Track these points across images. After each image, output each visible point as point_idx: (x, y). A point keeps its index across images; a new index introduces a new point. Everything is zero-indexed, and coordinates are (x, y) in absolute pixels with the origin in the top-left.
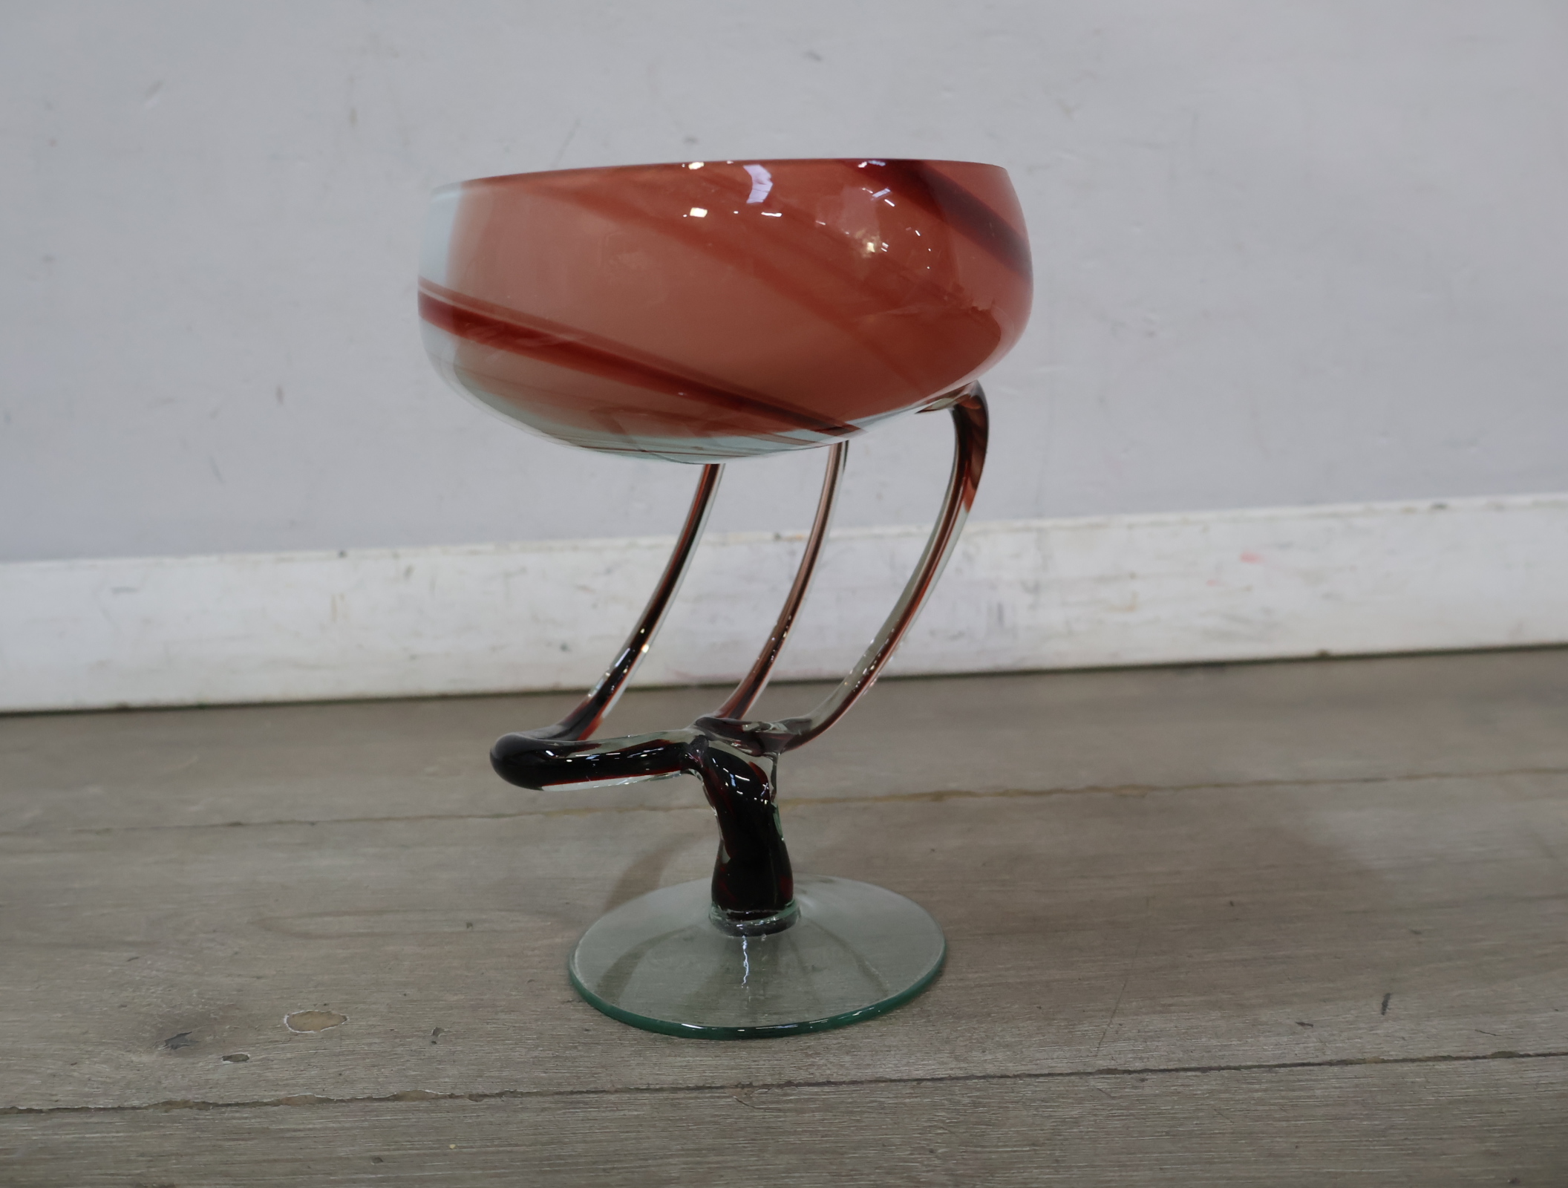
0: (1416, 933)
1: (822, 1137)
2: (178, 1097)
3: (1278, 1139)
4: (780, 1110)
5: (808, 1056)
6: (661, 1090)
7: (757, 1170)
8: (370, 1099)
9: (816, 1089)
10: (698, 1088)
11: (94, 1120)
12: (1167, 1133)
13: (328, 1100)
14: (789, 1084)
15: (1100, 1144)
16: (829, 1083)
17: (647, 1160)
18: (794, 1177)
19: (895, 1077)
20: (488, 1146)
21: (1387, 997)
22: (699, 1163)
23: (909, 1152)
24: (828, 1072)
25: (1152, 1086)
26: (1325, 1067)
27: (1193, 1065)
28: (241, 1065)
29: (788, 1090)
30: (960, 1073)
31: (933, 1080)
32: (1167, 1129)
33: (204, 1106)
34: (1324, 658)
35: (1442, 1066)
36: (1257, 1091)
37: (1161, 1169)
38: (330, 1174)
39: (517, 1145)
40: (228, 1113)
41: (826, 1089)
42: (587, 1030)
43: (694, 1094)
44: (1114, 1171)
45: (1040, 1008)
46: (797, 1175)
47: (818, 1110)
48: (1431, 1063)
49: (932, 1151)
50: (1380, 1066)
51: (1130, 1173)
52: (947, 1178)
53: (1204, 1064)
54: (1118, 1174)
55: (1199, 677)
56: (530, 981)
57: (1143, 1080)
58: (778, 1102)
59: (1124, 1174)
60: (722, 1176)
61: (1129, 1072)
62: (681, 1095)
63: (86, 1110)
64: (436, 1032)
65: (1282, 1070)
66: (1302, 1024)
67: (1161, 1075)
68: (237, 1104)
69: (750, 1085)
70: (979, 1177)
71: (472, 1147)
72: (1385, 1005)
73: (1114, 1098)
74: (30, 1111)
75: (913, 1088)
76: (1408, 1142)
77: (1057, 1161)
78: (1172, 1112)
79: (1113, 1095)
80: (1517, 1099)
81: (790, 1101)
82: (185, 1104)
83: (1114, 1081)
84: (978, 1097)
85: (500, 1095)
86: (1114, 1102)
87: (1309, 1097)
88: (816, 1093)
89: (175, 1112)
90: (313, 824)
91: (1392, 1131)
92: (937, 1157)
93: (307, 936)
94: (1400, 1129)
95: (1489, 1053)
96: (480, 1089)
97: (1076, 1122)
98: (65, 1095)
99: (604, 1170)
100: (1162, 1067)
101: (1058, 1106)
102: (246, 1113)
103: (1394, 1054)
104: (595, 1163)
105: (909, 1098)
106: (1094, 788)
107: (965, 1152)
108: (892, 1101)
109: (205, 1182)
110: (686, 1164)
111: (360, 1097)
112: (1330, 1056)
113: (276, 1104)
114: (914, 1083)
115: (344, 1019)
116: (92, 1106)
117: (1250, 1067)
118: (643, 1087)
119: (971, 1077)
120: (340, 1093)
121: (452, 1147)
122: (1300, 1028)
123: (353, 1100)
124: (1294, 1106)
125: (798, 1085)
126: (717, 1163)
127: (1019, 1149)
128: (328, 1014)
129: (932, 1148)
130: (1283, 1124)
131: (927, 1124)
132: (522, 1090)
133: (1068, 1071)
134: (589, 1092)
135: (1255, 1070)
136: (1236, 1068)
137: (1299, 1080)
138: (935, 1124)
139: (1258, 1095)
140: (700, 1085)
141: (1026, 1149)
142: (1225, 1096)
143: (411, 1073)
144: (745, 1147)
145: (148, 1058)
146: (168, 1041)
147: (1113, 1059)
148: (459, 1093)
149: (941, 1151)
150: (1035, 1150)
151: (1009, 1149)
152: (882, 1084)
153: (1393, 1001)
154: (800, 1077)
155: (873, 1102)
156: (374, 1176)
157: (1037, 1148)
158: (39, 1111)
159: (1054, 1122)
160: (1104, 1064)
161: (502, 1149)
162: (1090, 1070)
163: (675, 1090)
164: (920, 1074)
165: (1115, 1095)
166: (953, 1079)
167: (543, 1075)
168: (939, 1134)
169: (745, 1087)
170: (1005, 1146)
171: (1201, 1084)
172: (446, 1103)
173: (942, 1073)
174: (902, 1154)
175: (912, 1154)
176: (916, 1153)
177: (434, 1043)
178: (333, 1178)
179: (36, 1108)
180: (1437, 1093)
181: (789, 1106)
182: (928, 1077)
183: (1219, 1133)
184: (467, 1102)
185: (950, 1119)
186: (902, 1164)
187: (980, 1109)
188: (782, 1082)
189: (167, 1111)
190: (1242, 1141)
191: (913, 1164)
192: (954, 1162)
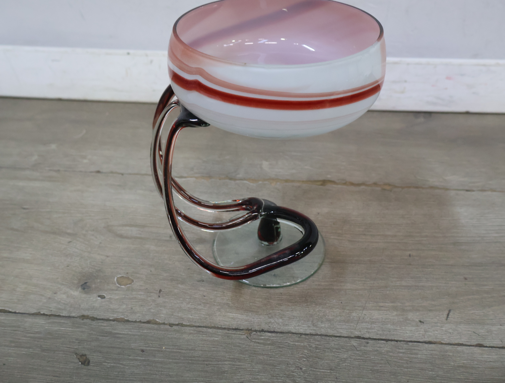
0: (466, 279)
1: (270, 358)
2: (86, 313)
3: (403, 377)
4: (259, 343)
5: (269, 318)
6: (225, 329)
7: (250, 370)
8: (140, 322)
9: (270, 334)
10: (236, 329)
11: (62, 321)
13: (128, 321)
14: (262, 331)
15: (350, 372)
16: (274, 332)
17: (219, 361)
19: (294, 331)
20: (174, 349)
21: (450, 311)
22: (233, 365)
23: (294, 368)
24: (275, 326)
25: (370, 346)
26: (424, 344)
27: (384, 338)
28: (103, 300)
29: (262, 333)
30: (313, 332)
31: (305, 334)
32: (371, 368)
33: (93, 319)
34: (467, 113)
35: (460, 348)
36: (401, 353)
38: (130, 356)
39: (182, 350)
40: (100, 323)
41: (273, 335)
42: (205, 296)
43: (234, 332)
45: (342, 303)
46: (261, 374)
47: (269, 344)
48: (456, 346)
50: (440, 346)
52: (304, 382)
53: (388, 338)
56: (189, 269)
57: (368, 343)
58: (258, 339)
60: (240, 372)
61: (364, 338)
62: (230, 332)
63: (59, 316)
64: (160, 291)
65: (410, 344)
66: (420, 321)
67: (373, 341)
68: (102, 319)
69: (251, 330)
71: (169, 349)
72: (448, 315)
74: (44, 314)
75: (299, 337)
78: (374, 359)
80: (479, 368)
81: (262, 339)
82: (88, 317)
83: (359, 342)
84: (318, 345)
85: (177, 325)
86: (358, 352)
87: (416, 358)
88: (270, 337)
89: (85, 321)
90: (122, 174)
91: (437, 378)
92: (302, 371)
93: (121, 236)
94: (440, 377)
95: (475, 343)
96: (172, 321)
97: (344, 360)
98: (53, 308)
99: (207, 364)
100: (374, 337)
101: (341, 352)
102: (105, 324)
103: (446, 341)
104: (204, 361)
105: (297, 342)
106: (375, 184)
107: (311, 370)
108: (292, 343)
109: (94, 354)
110: (230, 365)
111: (138, 320)
112: (427, 339)
113: (114, 320)
114: (299, 335)
115: (133, 281)
116: (61, 315)
117: (401, 341)
118: (220, 326)
119: (317, 335)
120: (132, 318)
121: (164, 348)
122: (420, 323)
123: (135, 322)
124: (410, 362)
125: (265, 332)
126: (239, 365)
127: (327, 371)
128: (128, 278)
129: (301, 367)
130: (406, 369)
131: (301, 356)
132: (184, 323)
133: (346, 336)
134: (204, 327)
135: (402, 342)
136: (397, 341)
137: (415, 350)
138: (303, 356)
139: (401, 355)
140: (236, 328)
141: (329, 371)
142: (391, 354)
143: (152, 311)
144: (247, 359)
145: (76, 293)
146: (82, 285)
147: (360, 331)
148: (166, 322)
149: (304, 369)
150: (331, 372)
151: (323, 371)
152: (290, 335)
153: (451, 314)
154: (266, 328)
155: (286, 343)
156: (141, 358)
157: (332, 371)
158: (47, 315)
159: (338, 360)
160: (357, 333)
161: (178, 350)
162: (352, 336)
163: (229, 329)
164: (302, 331)
165: (358, 349)
166: (311, 335)
167: (191, 317)
168: (304, 361)
169: (249, 331)
170: (323, 369)
171: (385, 347)
172: (162, 327)
173: (308, 332)
174: (292, 369)
175: (295, 369)
176: (296, 369)
177: (159, 296)
178: (130, 358)
179: (46, 313)
180: (455, 361)
181: (262, 341)
182: (304, 333)
183: (386, 372)
184: (168, 327)
185: (308, 354)
186: (292, 373)
187: (317, 351)
188: (261, 329)
189: (83, 319)
190: (392, 377)
191: (295, 374)
192: (307, 374)
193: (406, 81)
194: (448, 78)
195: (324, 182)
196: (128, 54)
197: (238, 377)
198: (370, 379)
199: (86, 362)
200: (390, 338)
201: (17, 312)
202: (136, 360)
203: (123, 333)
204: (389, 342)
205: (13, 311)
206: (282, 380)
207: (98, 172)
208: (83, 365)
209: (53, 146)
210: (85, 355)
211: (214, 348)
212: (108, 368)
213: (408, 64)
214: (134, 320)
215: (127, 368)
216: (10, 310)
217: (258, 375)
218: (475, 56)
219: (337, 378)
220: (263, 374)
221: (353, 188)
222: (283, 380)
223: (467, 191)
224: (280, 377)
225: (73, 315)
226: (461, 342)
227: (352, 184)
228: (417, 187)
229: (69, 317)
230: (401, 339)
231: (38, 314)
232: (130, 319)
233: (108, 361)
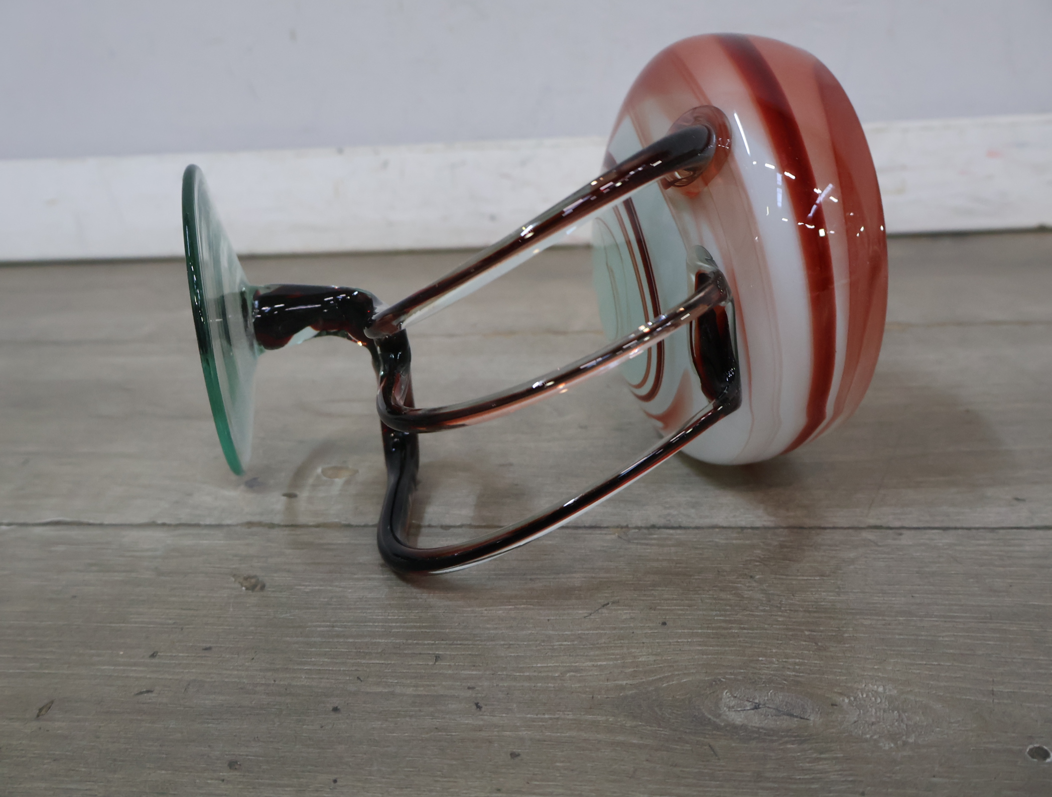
1: (676, 564)
2: (256, 519)
3: (997, 580)
4: (647, 544)
5: (666, 508)
7: (633, 584)
8: (376, 526)
9: (671, 531)
10: (591, 527)
12: (917, 572)
13: (348, 526)
14: (653, 527)
15: (869, 577)
16: (680, 527)
17: (558, 574)
18: (658, 590)
19: (725, 524)
22: (593, 578)
23: (735, 577)
24: (680, 520)
25: (907, 539)
26: (1032, 530)
27: (937, 525)
28: (293, 500)
29: (652, 531)
30: (769, 524)
31: (752, 528)
32: (917, 569)
33: (272, 526)
34: (1042, 229)
36: (983, 545)
37: (912, 596)
38: (355, 574)
40: (287, 531)
41: (679, 531)
42: (516, 485)
43: (589, 531)
44: (879, 597)
46: (660, 588)
47: (671, 546)
49: (751, 577)
51: (890, 598)
52: (762, 595)
53: (945, 525)
54: (882, 599)
55: (947, 243)
56: (478, 450)
57: (901, 534)
58: (645, 539)
59: (886, 599)
61: (889, 528)
62: (580, 531)
63: (197, 525)
65: (1001, 531)
66: (1017, 499)
67: (913, 532)
68: (292, 526)
69: (627, 527)
70: (784, 596)
73: (880, 546)
74: (164, 525)
75: (738, 533)
77: (839, 588)
78: (921, 557)
79: (880, 544)
81: (654, 539)
82: (260, 524)
83: (879, 534)
84: (784, 541)
85: (461, 526)
86: (880, 548)
87: (1020, 551)
88: (672, 534)
89: (254, 529)
92: (755, 581)
93: (330, 415)
96: (448, 522)
97: (853, 561)
98: (184, 515)
99: (531, 579)
100: (915, 525)
101: (840, 550)
102: (299, 531)
105: (736, 540)
107: (775, 578)
108: (724, 542)
109: (275, 575)
110: (585, 577)
111: (370, 524)
112: (1037, 522)
113: (317, 526)
114: (740, 530)
115: (357, 471)
116: (202, 523)
117: (978, 529)
120: (356, 520)
122: (1015, 502)
123: (366, 526)
124: (1009, 557)
125: (659, 528)
127: (812, 578)
128: (347, 468)
129: (751, 574)
130: (1001, 569)
131: (748, 558)
132: (475, 523)
133: (847, 525)
135: (981, 530)
136: (969, 529)
137: (1014, 540)
138: (753, 558)
139: (983, 548)
140: (593, 524)
141: (818, 578)
142: (959, 548)
144: (624, 568)
145: (234, 493)
146: (246, 483)
147: (879, 519)
148: (434, 524)
149: (758, 577)
150: (823, 580)
151: (806, 578)
152: (717, 530)
154: (661, 522)
155: (710, 541)
156: (381, 577)
157: (824, 578)
158: (169, 525)
160: (873, 522)
162: (862, 526)
164: (743, 524)
166: (766, 528)
168: (757, 566)
169: (623, 528)
170: (803, 576)
171: (943, 540)
172: (426, 530)
173: (758, 524)
174: (731, 578)
175: (737, 578)
178: (356, 576)
179: (168, 522)
181: (654, 542)
182: (749, 526)
183: (955, 574)
184: (441, 531)
185: (763, 555)
186: (730, 584)
187: (785, 550)
188: (648, 525)
189: (249, 528)
190: (972, 580)
191: (739, 585)
192: (767, 585)
193: (903, 168)
194: (992, 154)
196: (341, 150)
197: (606, 595)
198: (919, 585)
199: (256, 586)
200: (952, 525)
201: (106, 522)
202: (370, 579)
203: (339, 542)
204: (952, 532)
205: (98, 522)
208: (250, 591)
210: (255, 577)
212: (307, 593)
214: (363, 524)
215: (350, 591)
216: (91, 521)
217: (652, 590)
220: (664, 589)
222: (713, 595)
225: (228, 522)
229: (219, 526)
230: (977, 526)
231: (152, 525)
232: (353, 523)
233: (307, 584)
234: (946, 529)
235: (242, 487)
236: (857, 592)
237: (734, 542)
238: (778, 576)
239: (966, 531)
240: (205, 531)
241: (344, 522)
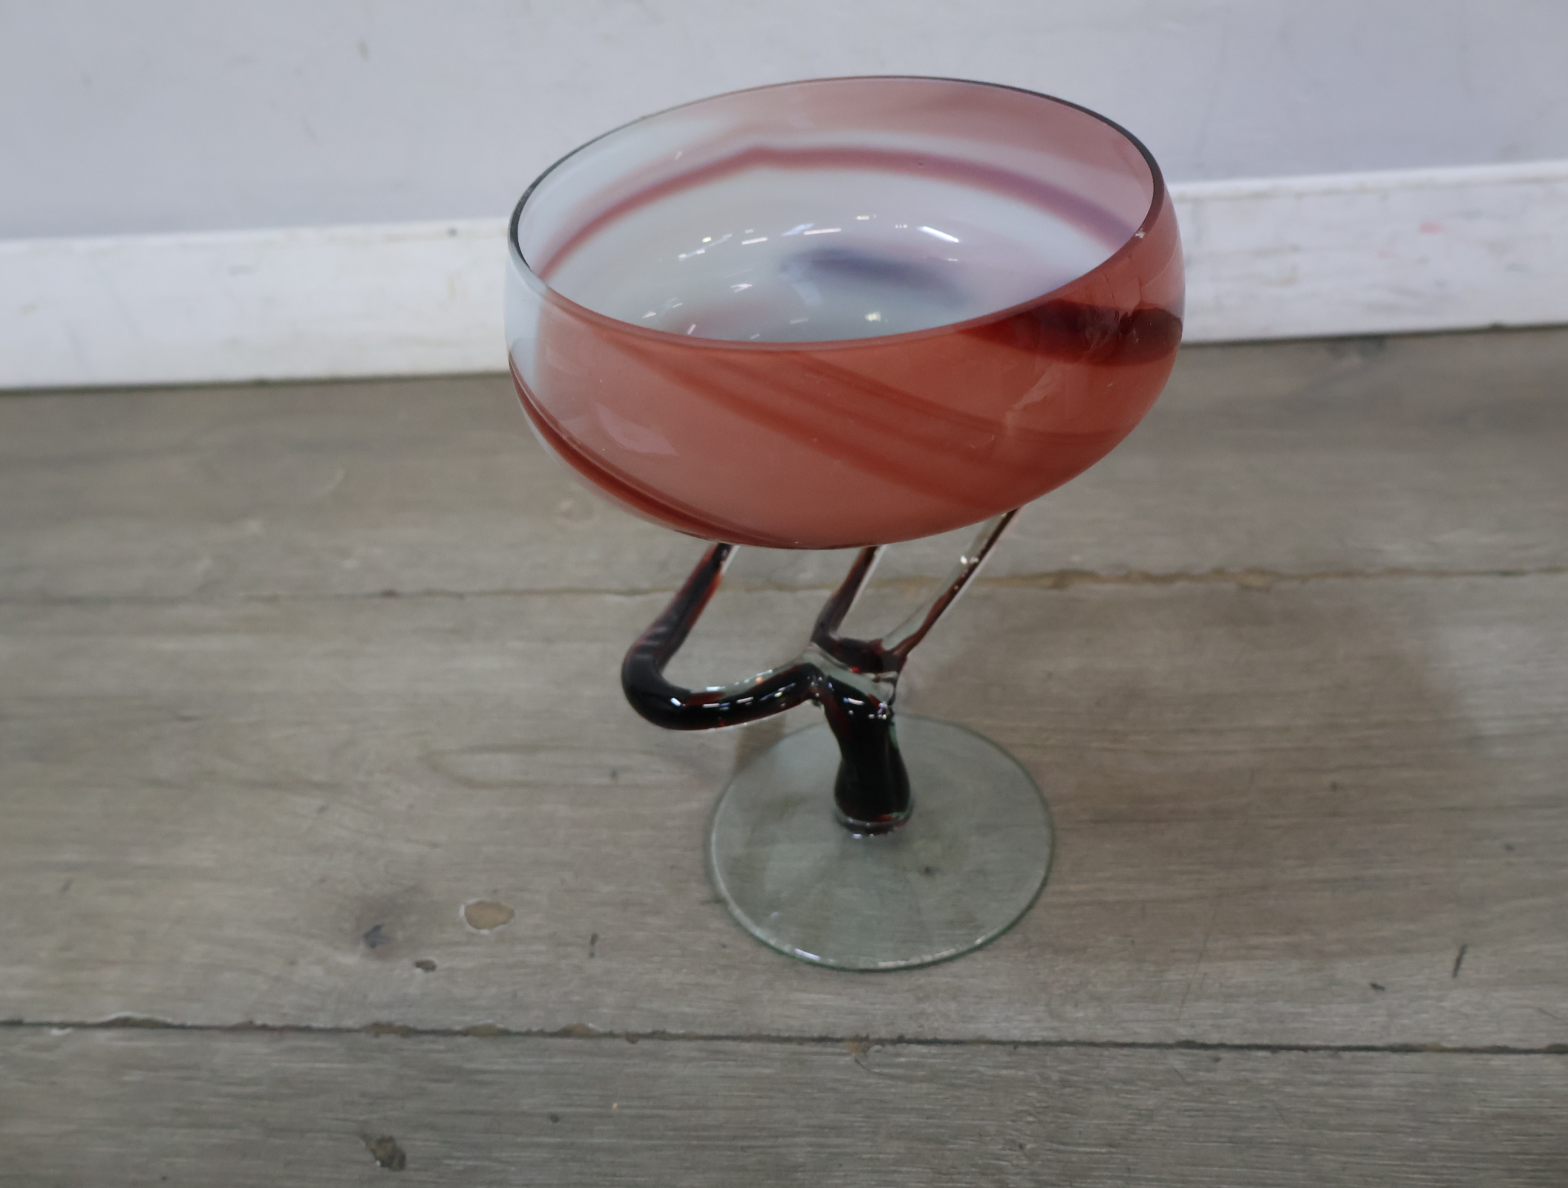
0: (1509, 848)
1: (928, 1118)
2: (384, 1016)
3: (1328, 1156)
4: (892, 1077)
5: (920, 1000)
6: (788, 1040)
7: (871, 1159)
8: (542, 1034)
9: (924, 1049)
10: (822, 1040)
11: (317, 1044)
12: (1230, 1139)
13: (505, 1033)
14: (901, 1040)
15: (1169, 1149)
16: (934, 1042)
17: (777, 1137)
18: (901, 1172)
19: (994, 1035)
20: (644, 1107)
21: (1463, 951)
22: (821, 1146)
23: (1000, 1147)
24: (936, 1025)
25: (1224, 1069)
26: (1387, 1053)
27: (1266, 1041)
28: (431, 975)
29: (900, 1048)
30: (1052, 1036)
31: (1029, 1044)
32: (1230, 1134)
33: (407, 1032)
34: (1497, 330)
35: (1498, 1061)
36: (1319, 1084)
38: (518, 1135)
39: (669, 1108)
40: (427, 1044)
41: (934, 1049)
42: (724, 946)
43: (818, 1048)
45: (1133, 942)
46: (904, 1169)
47: (922, 1080)
48: (1486, 1056)
49: (1021, 1147)
50: (1437, 1057)
53: (1277, 1040)
56: (672, 867)
57: (1217, 1060)
58: (891, 1066)
60: (841, 1165)
61: (1204, 1046)
62: (807, 1048)
63: (308, 1030)
64: (594, 939)
65: (1347, 1055)
66: (1375, 986)
67: (1234, 1054)
68: (432, 1032)
69: (867, 1039)
71: (631, 1107)
72: (1458, 962)
73: (1188, 1084)
74: (264, 1028)
75: (1010, 1054)
76: (1445, 1171)
77: (1129, 1170)
78: (1238, 1108)
79: (1187, 1079)
80: (1557, 1116)
81: (900, 1065)
82: (390, 1028)
83: (1190, 1059)
84: (1067, 1072)
85: (651, 1036)
86: (1188, 1089)
87: (1365, 1098)
88: (923, 1056)
89: (384, 1039)
90: (460, 596)
91: (1434, 1154)
92: (1025, 1155)
93: (469, 783)
94: (1442, 1151)
95: (1545, 1042)
96: (635, 1026)
97: (1149, 1115)
98: (289, 1007)
99: (743, 1148)
100: (1237, 1042)
101: (1137, 1092)
102: (441, 1044)
103: (1455, 1041)
104: (734, 1138)
105: (1006, 1068)
106: (1219, 573)
107: (1050, 1150)
108: (990, 1072)
109: (417, 1136)
110: (811, 1145)
111: (535, 1029)
112: (1396, 1040)
113: (465, 1033)
114: (1010, 1048)
115: (512, 914)
116: (315, 1025)
117: (1317, 1049)
118: (774, 1034)
119: (1061, 1043)
120: (516, 1023)
121: (615, 1105)
122: (1372, 992)
123: (528, 1034)
124: (1349, 1109)
125: (910, 1042)
126: (836, 1146)
127: (1098, 1150)
128: (497, 907)
129: (1021, 1141)
130: (1336, 1134)
131: (1020, 1108)
132: (671, 1030)
133: (1150, 1041)
134: (727, 1038)
135: (1322, 1052)
136: (1305, 1049)
137: (1360, 1072)
138: (1026, 1108)
139: (1319, 1090)
140: (823, 1034)
141: (1104, 1150)
142: (1289, 1089)
143: (576, 998)
144: (861, 1127)
145: (352, 959)
146: (367, 936)
147: (1193, 1026)
148: (617, 1030)
149: (1029, 1146)
150: (1111, 1153)
151: (1088, 1150)
152: (983, 1047)
153: (1467, 957)
154: (910, 1030)
155: (973, 1072)
156: (552, 1140)
157: (1113, 1150)
158: (273, 1029)
159: (1131, 1114)
160: (1184, 1033)
161: (656, 1112)
162: (1170, 1041)
163: (802, 1040)
164: (1016, 1034)
165: (1190, 1080)
166: (1048, 1044)
167: (687, 1010)
168: (1029, 1123)
169: (862, 1042)
170: (1085, 1145)
171: (1269, 1070)
172: (607, 1044)
173: (1037, 1035)
174: (995, 1148)
175: (1004, 1149)
176: (1008, 1147)
177: (592, 955)
178: (520, 1140)
179: (270, 1023)
180: (1484, 1101)
181: (900, 1071)
182: (1024, 1039)
183: (1277, 1143)
184: (624, 1044)
185: (1040, 1101)
186: (994, 1162)
187: (1067, 1090)
188: (895, 1036)
189: (377, 1035)
190: (1296, 1157)
191: (1004, 1163)
192: (1040, 1162)
193: (1295, 249)
194: (1428, 228)
195: (1062, 578)
196: (453, 233)
197: (837, 1181)
198: (1229, 1166)
199: (393, 1158)
200: (1285, 1042)
201: (189, 1023)
202: (538, 1146)
203: (496, 1067)
204: (1284, 1055)
205: (177, 1022)
206: (966, 1183)
207: (390, 594)
208: (386, 1169)
209: (253, 527)
210: (391, 1139)
211: (761, 1097)
212: (458, 1173)
213: (1300, 195)
214: (524, 1029)
215: (513, 1169)
216: (169, 1020)
217: (895, 1172)
218: (1509, 153)
219: (1129, 1169)
220: (910, 1169)
221: (1150, 590)
222: (971, 1183)
223: (1506, 574)
224: (959, 1173)
225: (348, 1023)
226: (1500, 1043)
227: (1149, 578)
228: (1349, 574)
229: (336, 1031)
230: (1318, 1043)
231: (247, 1028)
232: (513, 1028)
233: (459, 1154)
234: (1274, 1049)
235: (362, 947)
236: (1152, 1180)
237: (1004, 1072)
238: (1055, 1146)
239: (1302, 1053)
240: (320, 1043)
241: (500, 1026)
